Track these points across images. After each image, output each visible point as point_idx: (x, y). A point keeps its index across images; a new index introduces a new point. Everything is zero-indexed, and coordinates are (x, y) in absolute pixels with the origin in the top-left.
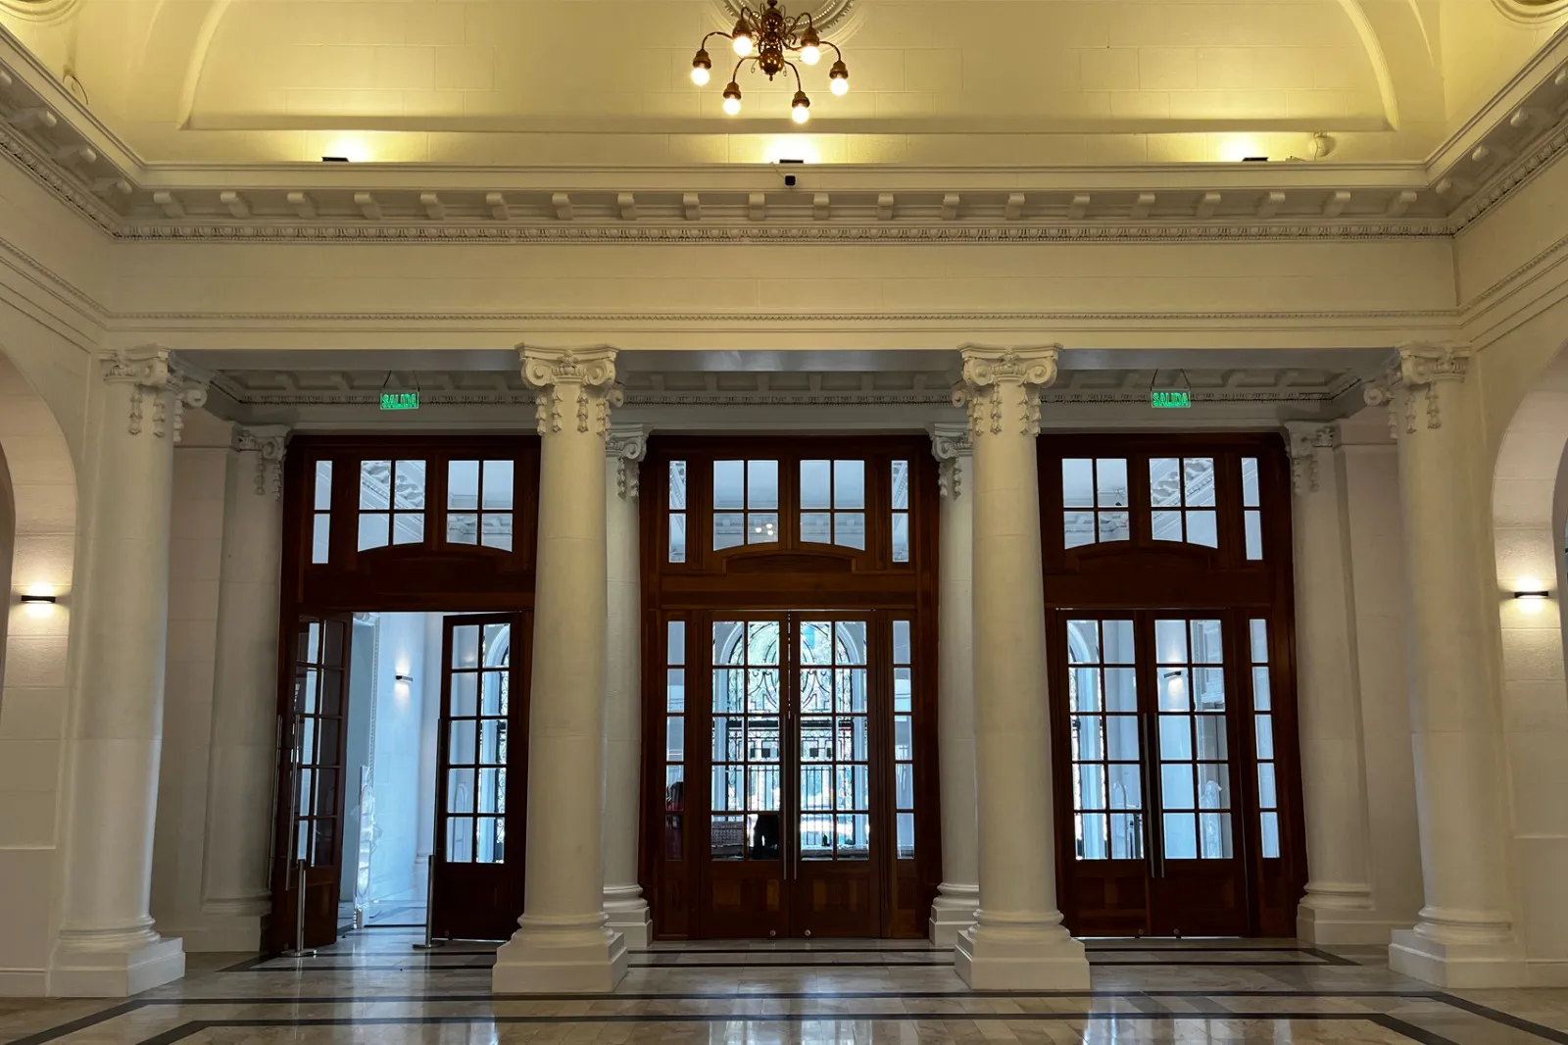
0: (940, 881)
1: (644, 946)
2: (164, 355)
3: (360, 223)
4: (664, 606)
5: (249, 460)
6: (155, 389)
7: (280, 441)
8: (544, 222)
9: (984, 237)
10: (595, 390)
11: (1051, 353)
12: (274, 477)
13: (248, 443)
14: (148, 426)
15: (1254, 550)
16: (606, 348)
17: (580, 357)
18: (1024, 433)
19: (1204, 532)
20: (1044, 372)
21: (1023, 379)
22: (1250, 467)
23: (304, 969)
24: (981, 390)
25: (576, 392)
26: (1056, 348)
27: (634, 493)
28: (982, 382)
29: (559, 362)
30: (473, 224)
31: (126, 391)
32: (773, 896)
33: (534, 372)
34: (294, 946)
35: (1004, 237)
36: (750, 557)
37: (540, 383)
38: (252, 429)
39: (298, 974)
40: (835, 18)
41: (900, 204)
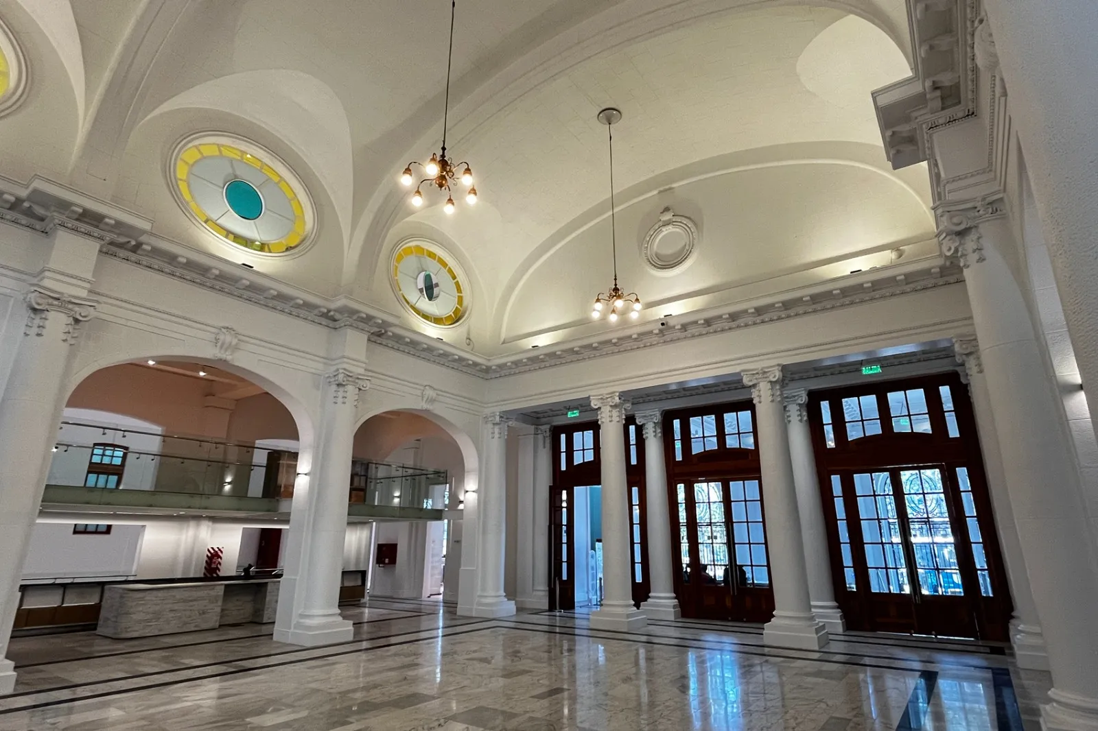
2: (498, 414)
3: (544, 364)
5: (540, 437)
6: (497, 424)
7: (548, 430)
8: (594, 352)
9: (746, 325)
10: (615, 406)
11: (777, 368)
12: (548, 441)
13: (539, 432)
14: (497, 435)
15: (954, 431)
16: (614, 392)
17: (607, 396)
18: (772, 401)
19: (924, 426)
20: (776, 375)
21: (768, 380)
22: (945, 391)
23: (560, 616)
24: (754, 386)
25: (609, 408)
26: (779, 365)
27: (660, 435)
28: (751, 384)
29: (601, 399)
30: (575, 357)
31: (490, 426)
32: (728, 602)
33: (594, 404)
34: (556, 609)
35: (755, 324)
36: (706, 456)
37: (596, 407)
38: (540, 427)
39: (558, 618)
40: (687, 257)
41: (708, 322)
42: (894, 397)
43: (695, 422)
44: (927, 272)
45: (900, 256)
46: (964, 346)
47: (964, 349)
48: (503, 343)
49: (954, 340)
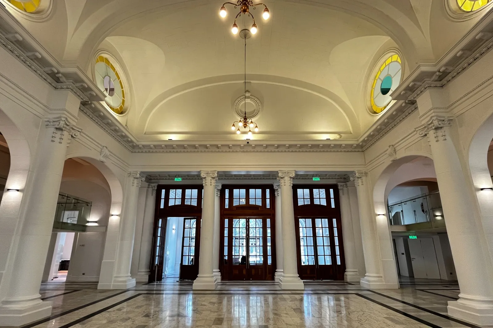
0: (276, 269)
1: (220, 282)
2: (139, 173)
3: (174, 150)
4: (225, 216)
5: (150, 190)
6: (137, 178)
7: (156, 186)
8: (205, 149)
9: (282, 151)
10: (213, 178)
11: (294, 172)
12: (155, 192)
13: (150, 187)
14: (135, 184)
15: (333, 206)
16: (215, 171)
17: (211, 172)
18: (290, 185)
19: (324, 203)
20: (293, 175)
21: (289, 176)
22: (332, 191)
23: (156, 285)
24: (282, 178)
25: (210, 178)
26: (295, 171)
27: (219, 195)
28: (282, 177)
29: (207, 173)
30: (193, 150)
31: (132, 179)
32: (244, 272)
33: (203, 175)
34: (155, 281)
35: (285, 151)
36: (240, 207)
37: (204, 177)
38: (151, 184)
39: (155, 286)
40: (256, 115)
41: (267, 146)
42: (315, 191)
43: (236, 191)
44: (351, 145)
45: (341, 138)
46: (359, 175)
47: (359, 176)
48: (145, 134)
49: (356, 172)
